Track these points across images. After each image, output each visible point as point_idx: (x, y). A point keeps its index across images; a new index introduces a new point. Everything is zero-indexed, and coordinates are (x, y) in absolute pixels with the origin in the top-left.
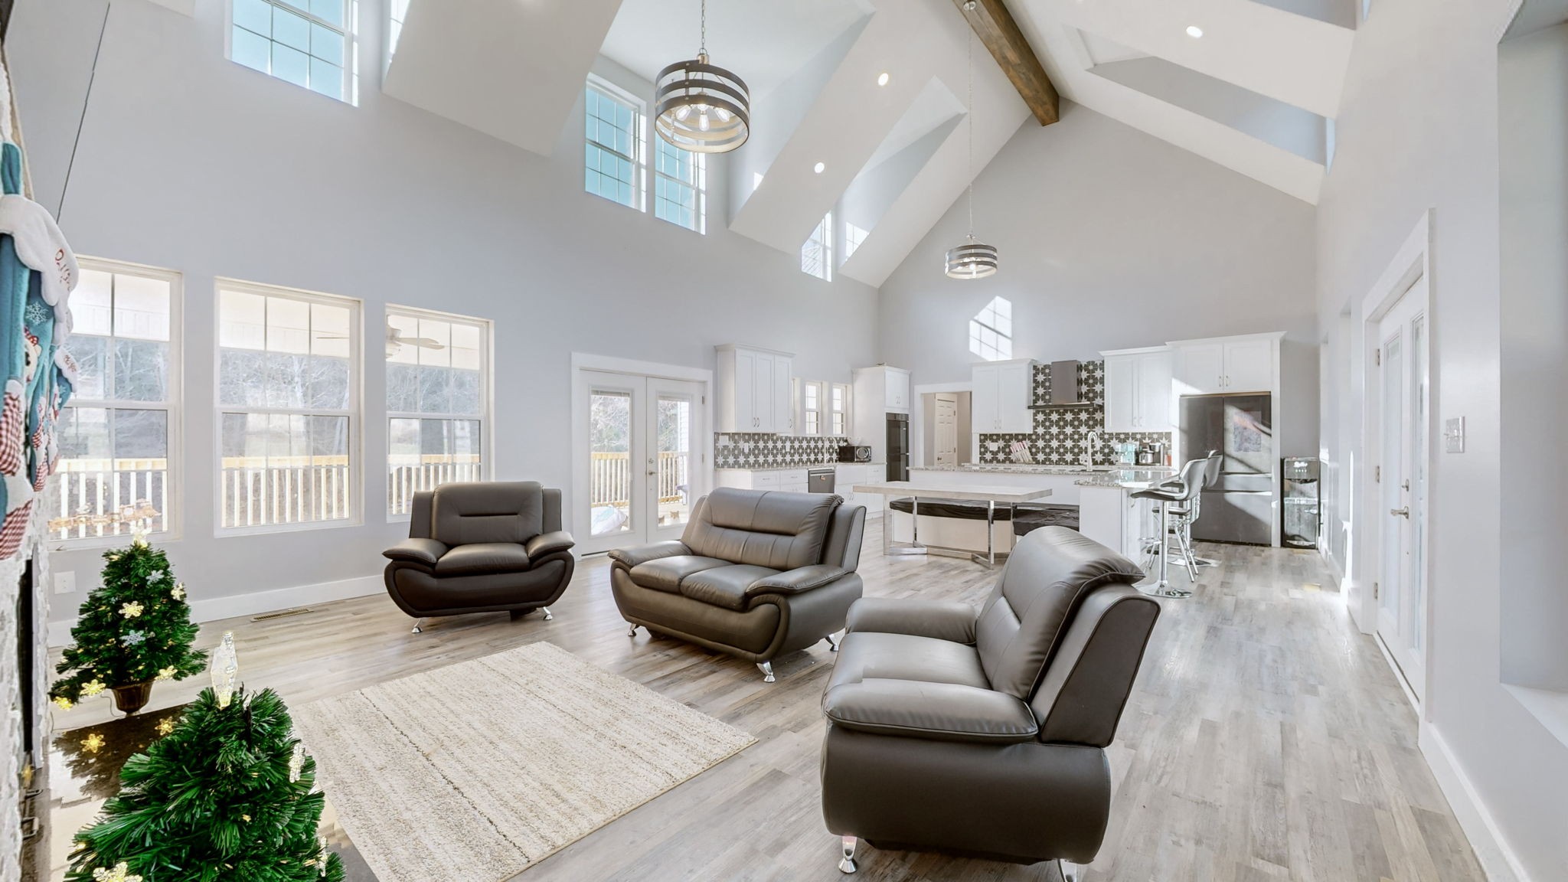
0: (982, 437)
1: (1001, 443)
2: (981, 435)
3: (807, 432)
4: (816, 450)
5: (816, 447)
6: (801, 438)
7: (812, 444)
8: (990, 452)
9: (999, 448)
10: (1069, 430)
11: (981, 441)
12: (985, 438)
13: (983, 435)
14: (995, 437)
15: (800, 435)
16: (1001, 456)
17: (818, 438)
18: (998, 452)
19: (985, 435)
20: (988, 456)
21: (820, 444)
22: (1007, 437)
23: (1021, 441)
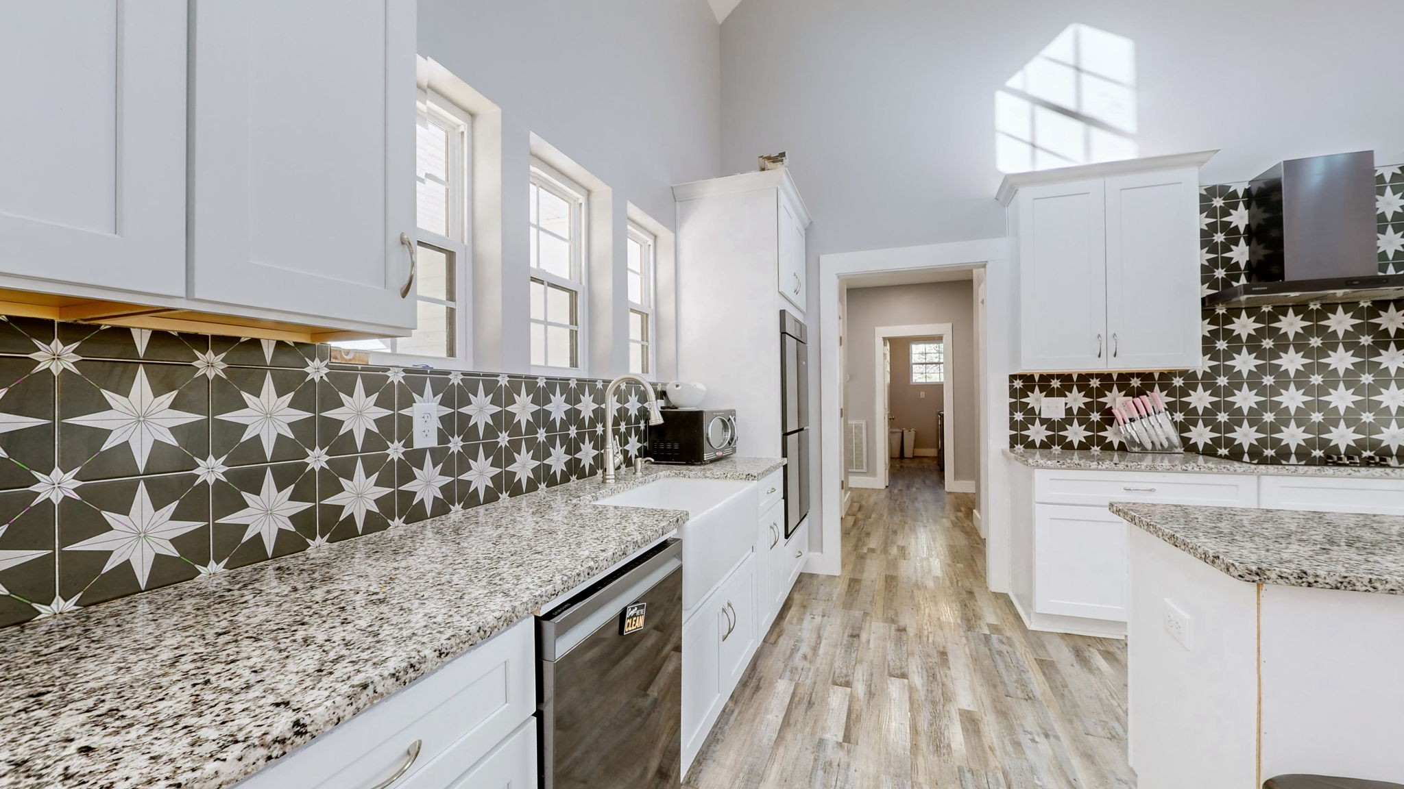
0: (1018, 384)
1: (1077, 400)
2: (1013, 378)
3: (537, 359)
4: (573, 432)
5: (573, 416)
6: (503, 381)
7: (558, 407)
8: (1043, 421)
9: (1069, 411)
10: (1292, 361)
11: (1013, 392)
12: (1024, 384)
13: (1022, 377)
14: (1056, 384)
15: (503, 369)
16: (1076, 433)
17: (581, 383)
18: (1068, 420)
19: (1028, 379)
20: (1037, 433)
21: (587, 407)
22: (1095, 383)
23: (1139, 392)
